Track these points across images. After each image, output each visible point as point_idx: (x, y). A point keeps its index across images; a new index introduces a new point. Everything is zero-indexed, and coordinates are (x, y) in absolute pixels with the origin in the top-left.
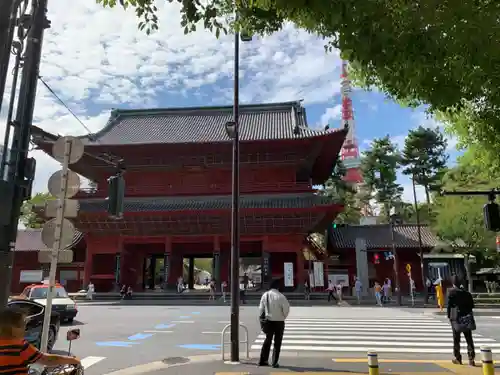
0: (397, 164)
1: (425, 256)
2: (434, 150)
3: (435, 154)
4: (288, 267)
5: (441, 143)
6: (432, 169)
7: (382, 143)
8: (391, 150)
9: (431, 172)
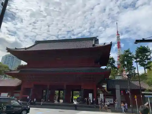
0: (133, 59)
1: (143, 92)
2: (147, 54)
3: (147, 55)
4: (90, 95)
5: (149, 52)
6: (146, 61)
7: (127, 51)
8: (130, 54)
9: (146, 62)
